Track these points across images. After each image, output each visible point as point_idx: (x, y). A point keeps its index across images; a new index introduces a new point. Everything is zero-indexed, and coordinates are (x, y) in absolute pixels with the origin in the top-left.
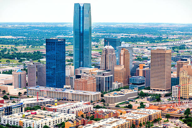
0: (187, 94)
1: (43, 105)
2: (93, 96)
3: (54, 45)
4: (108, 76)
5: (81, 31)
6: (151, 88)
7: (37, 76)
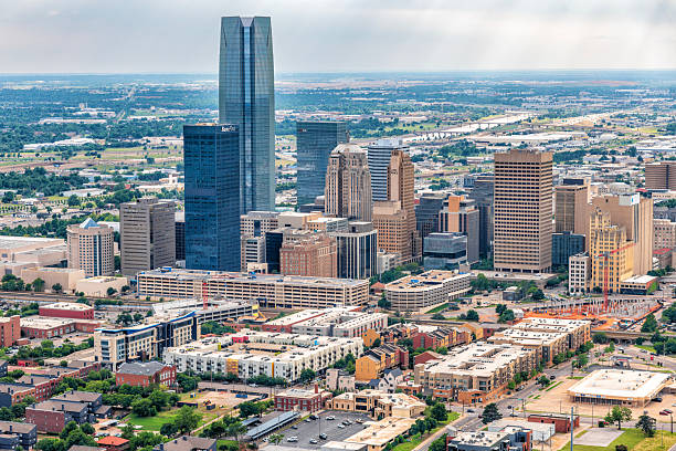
0: (615, 279)
1: (229, 319)
2: (351, 291)
3: (211, 143)
4: (367, 234)
5: (248, 101)
6: (496, 266)
7: (151, 238)
